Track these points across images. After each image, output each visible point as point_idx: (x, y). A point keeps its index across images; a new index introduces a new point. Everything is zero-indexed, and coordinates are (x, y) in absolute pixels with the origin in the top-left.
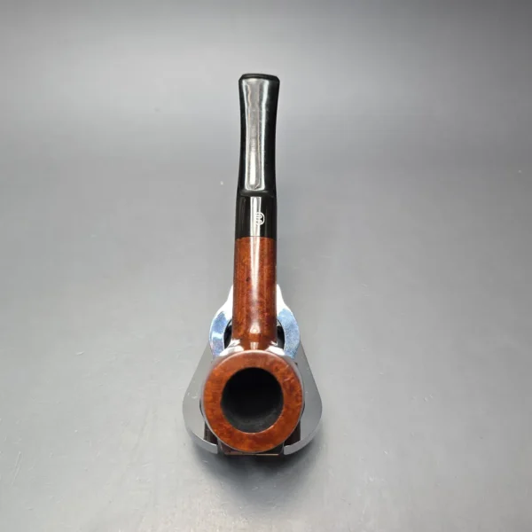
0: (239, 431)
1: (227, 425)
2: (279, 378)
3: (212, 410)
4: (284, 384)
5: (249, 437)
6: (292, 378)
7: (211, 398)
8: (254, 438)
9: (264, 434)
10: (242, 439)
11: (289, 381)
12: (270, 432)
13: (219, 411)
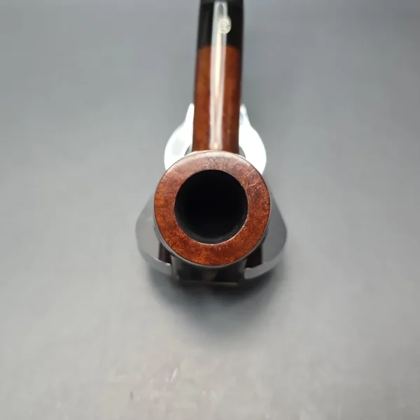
0: (195, 241)
1: (181, 233)
2: (243, 183)
3: (164, 217)
4: (249, 190)
5: (206, 249)
6: (259, 184)
7: (162, 202)
8: (212, 249)
9: (224, 246)
10: (198, 251)
11: (255, 187)
12: (230, 245)
13: (172, 217)
